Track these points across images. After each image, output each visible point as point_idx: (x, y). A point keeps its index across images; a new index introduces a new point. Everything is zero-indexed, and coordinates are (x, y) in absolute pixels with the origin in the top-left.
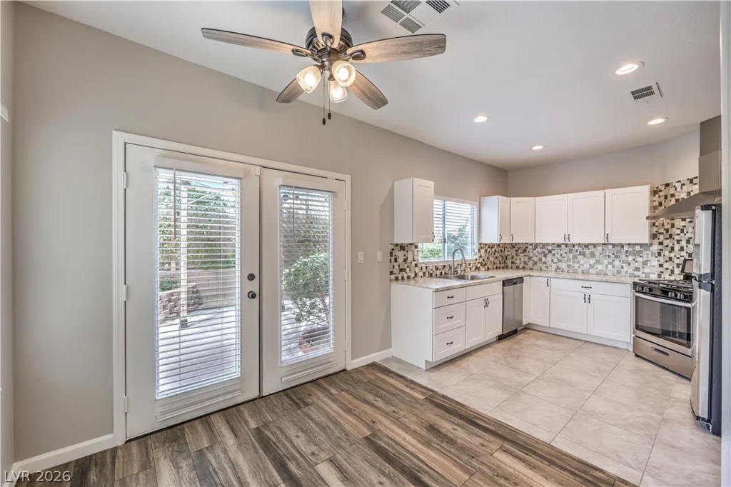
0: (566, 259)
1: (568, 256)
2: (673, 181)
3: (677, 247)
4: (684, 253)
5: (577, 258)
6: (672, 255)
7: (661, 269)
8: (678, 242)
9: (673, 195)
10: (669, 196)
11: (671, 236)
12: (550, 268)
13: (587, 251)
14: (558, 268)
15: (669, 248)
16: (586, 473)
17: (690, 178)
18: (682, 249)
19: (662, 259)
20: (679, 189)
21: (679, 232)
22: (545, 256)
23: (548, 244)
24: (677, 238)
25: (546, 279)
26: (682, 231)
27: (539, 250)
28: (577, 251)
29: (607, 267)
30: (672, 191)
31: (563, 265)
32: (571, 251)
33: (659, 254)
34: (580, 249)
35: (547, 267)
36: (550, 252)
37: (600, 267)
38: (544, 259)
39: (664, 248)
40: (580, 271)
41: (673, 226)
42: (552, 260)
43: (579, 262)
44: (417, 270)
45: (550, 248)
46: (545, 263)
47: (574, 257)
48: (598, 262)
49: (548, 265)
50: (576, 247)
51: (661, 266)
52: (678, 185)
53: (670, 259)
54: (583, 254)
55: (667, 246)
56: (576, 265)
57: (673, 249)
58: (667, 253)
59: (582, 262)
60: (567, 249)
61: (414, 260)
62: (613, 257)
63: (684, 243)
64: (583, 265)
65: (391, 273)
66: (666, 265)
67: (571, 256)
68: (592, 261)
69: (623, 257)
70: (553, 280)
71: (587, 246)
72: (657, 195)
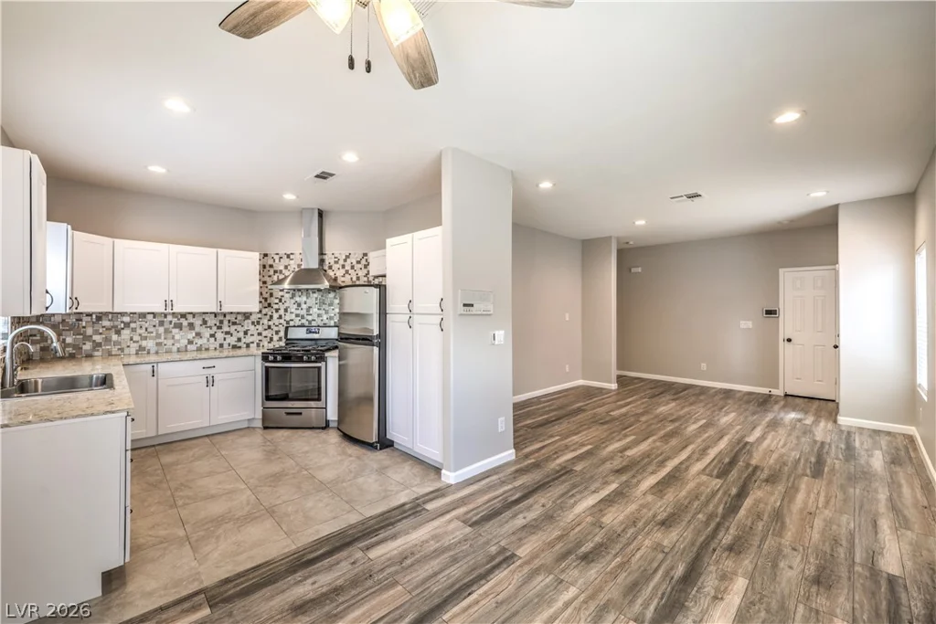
0: (154, 334)
1: (157, 331)
2: (271, 252)
3: (276, 316)
4: (282, 321)
5: (171, 332)
6: (271, 323)
7: (260, 338)
8: (277, 310)
9: (271, 266)
10: (267, 267)
11: (269, 305)
12: (126, 351)
13: (185, 323)
14: (141, 348)
15: (268, 317)
16: (405, 512)
17: (289, 253)
18: (280, 317)
19: (260, 328)
20: (277, 261)
21: (277, 301)
22: (118, 332)
23: (122, 314)
24: (275, 306)
25: (150, 366)
26: (280, 301)
27: (106, 323)
28: (171, 322)
29: (208, 341)
30: (270, 262)
31: (150, 344)
32: (161, 323)
33: (258, 323)
34: (175, 320)
35: (122, 350)
36: (127, 325)
37: (200, 342)
38: (115, 337)
39: (263, 317)
40: (175, 349)
41: (271, 295)
42: (131, 339)
43: (173, 337)
45: (126, 319)
46: (116, 343)
47: (167, 331)
48: (198, 335)
49: (124, 346)
50: (170, 318)
51: (260, 334)
52: (277, 258)
53: (269, 327)
54: (179, 326)
55: (266, 315)
56: (169, 342)
57: (271, 317)
58: (265, 321)
59: (177, 337)
60: (156, 321)
62: (215, 329)
63: (282, 312)
64: (178, 341)
66: (264, 333)
67: (161, 330)
68: (191, 335)
69: (226, 328)
70: (162, 368)
71: (184, 316)
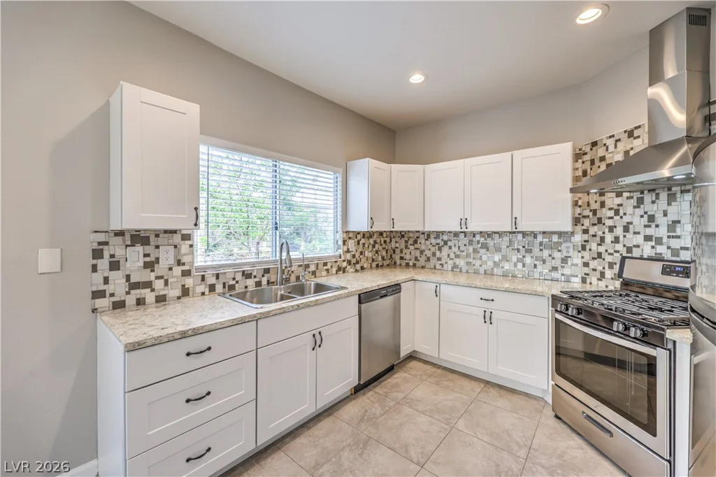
0: (465, 254)
1: (468, 250)
2: (601, 136)
3: (609, 238)
4: (619, 247)
5: (478, 252)
6: (602, 249)
7: (586, 270)
8: (611, 229)
9: (602, 159)
10: (597, 162)
11: (600, 221)
12: (445, 266)
13: (490, 243)
14: (455, 266)
15: (598, 239)
17: (629, 128)
18: (617, 240)
19: (586, 254)
20: (611, 148)
21: (611, 213)
22: (440, 249)
23: (443, 233)
24: (609, 223)
25: (435, 285)
26: (617, 213)
27: (433, 241)
28: (478, 242)
29: (515, 265)
30: (601, 152)
31: (461, 263)
32: (471, 242)
33: (584, 248)
34: (482, 240)
35: (442, 265)
36: (446, 243)
37: (507, 266)
38: (438, 253)
39: (590, 239)
40: (482, 271)
41: (603, 204)
42: (449, 256)
43: (481, 258)
44: (189, 282)
45: (445, 238)
46: (439, 259)
47: (475, 251)
48: (505, 259)
49: (443, 262)
50: (478, 237)
51: (586, 265)
52: (610, 143)
53: (599, 255)
54: (485, 246)
55: (594, 236)
56: (478, 263)
57: (602, 239)
58: (594, 246)
59: (484, 258)
60: (466, 241)
61: (179, 263)
62: (523, 250)
63: (619, 231)
64: (486, 263)
65: (98, 294)
66: (593, 264)
67: (471, 249)
68: (497, 258)
69: (536, 250)
70: (444, 289)
71: (489, 235)
72: (580, 161)
